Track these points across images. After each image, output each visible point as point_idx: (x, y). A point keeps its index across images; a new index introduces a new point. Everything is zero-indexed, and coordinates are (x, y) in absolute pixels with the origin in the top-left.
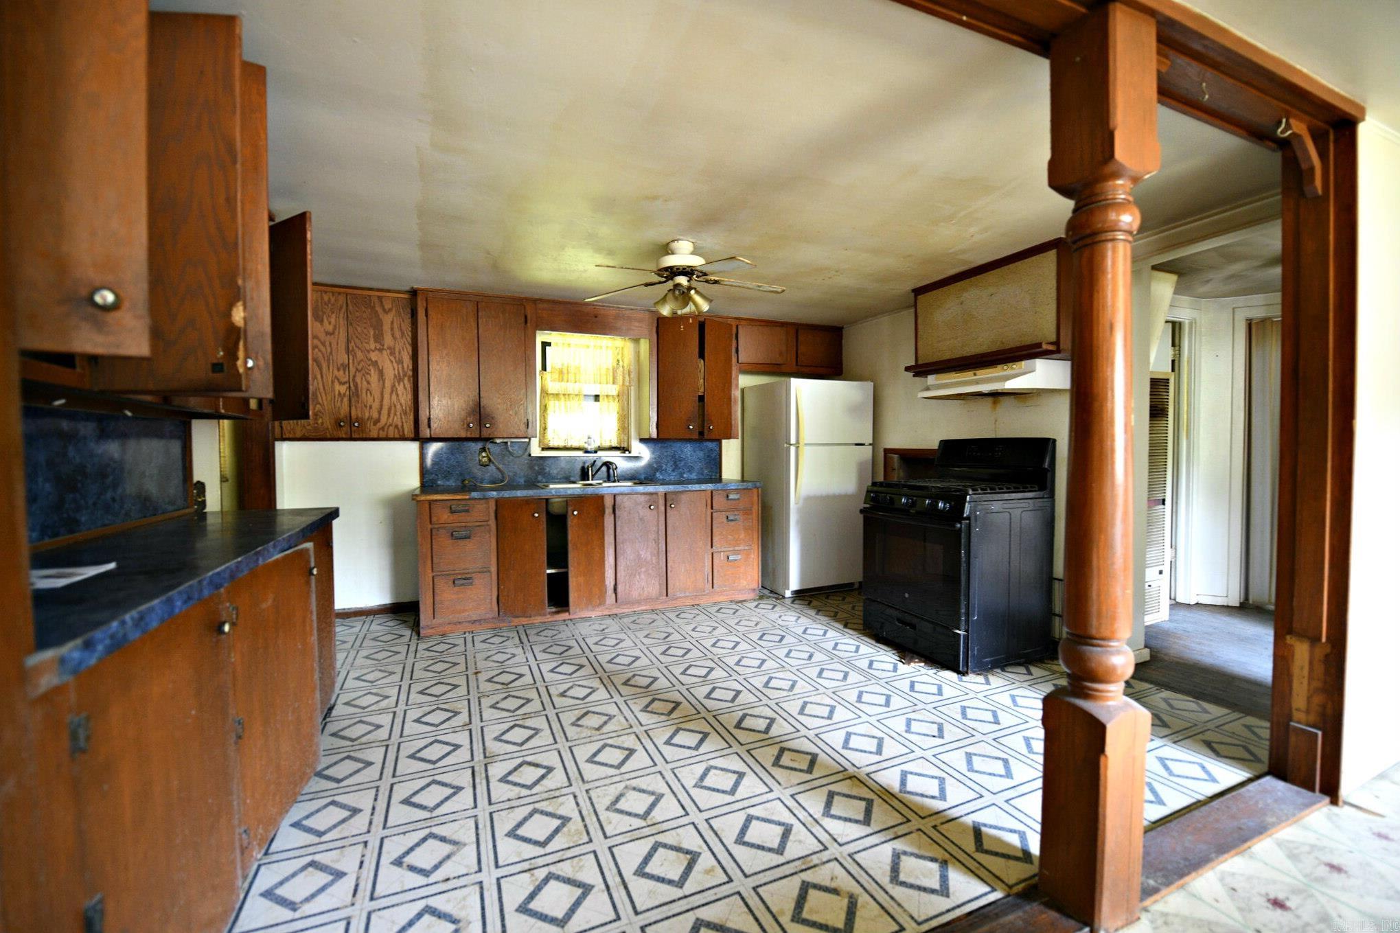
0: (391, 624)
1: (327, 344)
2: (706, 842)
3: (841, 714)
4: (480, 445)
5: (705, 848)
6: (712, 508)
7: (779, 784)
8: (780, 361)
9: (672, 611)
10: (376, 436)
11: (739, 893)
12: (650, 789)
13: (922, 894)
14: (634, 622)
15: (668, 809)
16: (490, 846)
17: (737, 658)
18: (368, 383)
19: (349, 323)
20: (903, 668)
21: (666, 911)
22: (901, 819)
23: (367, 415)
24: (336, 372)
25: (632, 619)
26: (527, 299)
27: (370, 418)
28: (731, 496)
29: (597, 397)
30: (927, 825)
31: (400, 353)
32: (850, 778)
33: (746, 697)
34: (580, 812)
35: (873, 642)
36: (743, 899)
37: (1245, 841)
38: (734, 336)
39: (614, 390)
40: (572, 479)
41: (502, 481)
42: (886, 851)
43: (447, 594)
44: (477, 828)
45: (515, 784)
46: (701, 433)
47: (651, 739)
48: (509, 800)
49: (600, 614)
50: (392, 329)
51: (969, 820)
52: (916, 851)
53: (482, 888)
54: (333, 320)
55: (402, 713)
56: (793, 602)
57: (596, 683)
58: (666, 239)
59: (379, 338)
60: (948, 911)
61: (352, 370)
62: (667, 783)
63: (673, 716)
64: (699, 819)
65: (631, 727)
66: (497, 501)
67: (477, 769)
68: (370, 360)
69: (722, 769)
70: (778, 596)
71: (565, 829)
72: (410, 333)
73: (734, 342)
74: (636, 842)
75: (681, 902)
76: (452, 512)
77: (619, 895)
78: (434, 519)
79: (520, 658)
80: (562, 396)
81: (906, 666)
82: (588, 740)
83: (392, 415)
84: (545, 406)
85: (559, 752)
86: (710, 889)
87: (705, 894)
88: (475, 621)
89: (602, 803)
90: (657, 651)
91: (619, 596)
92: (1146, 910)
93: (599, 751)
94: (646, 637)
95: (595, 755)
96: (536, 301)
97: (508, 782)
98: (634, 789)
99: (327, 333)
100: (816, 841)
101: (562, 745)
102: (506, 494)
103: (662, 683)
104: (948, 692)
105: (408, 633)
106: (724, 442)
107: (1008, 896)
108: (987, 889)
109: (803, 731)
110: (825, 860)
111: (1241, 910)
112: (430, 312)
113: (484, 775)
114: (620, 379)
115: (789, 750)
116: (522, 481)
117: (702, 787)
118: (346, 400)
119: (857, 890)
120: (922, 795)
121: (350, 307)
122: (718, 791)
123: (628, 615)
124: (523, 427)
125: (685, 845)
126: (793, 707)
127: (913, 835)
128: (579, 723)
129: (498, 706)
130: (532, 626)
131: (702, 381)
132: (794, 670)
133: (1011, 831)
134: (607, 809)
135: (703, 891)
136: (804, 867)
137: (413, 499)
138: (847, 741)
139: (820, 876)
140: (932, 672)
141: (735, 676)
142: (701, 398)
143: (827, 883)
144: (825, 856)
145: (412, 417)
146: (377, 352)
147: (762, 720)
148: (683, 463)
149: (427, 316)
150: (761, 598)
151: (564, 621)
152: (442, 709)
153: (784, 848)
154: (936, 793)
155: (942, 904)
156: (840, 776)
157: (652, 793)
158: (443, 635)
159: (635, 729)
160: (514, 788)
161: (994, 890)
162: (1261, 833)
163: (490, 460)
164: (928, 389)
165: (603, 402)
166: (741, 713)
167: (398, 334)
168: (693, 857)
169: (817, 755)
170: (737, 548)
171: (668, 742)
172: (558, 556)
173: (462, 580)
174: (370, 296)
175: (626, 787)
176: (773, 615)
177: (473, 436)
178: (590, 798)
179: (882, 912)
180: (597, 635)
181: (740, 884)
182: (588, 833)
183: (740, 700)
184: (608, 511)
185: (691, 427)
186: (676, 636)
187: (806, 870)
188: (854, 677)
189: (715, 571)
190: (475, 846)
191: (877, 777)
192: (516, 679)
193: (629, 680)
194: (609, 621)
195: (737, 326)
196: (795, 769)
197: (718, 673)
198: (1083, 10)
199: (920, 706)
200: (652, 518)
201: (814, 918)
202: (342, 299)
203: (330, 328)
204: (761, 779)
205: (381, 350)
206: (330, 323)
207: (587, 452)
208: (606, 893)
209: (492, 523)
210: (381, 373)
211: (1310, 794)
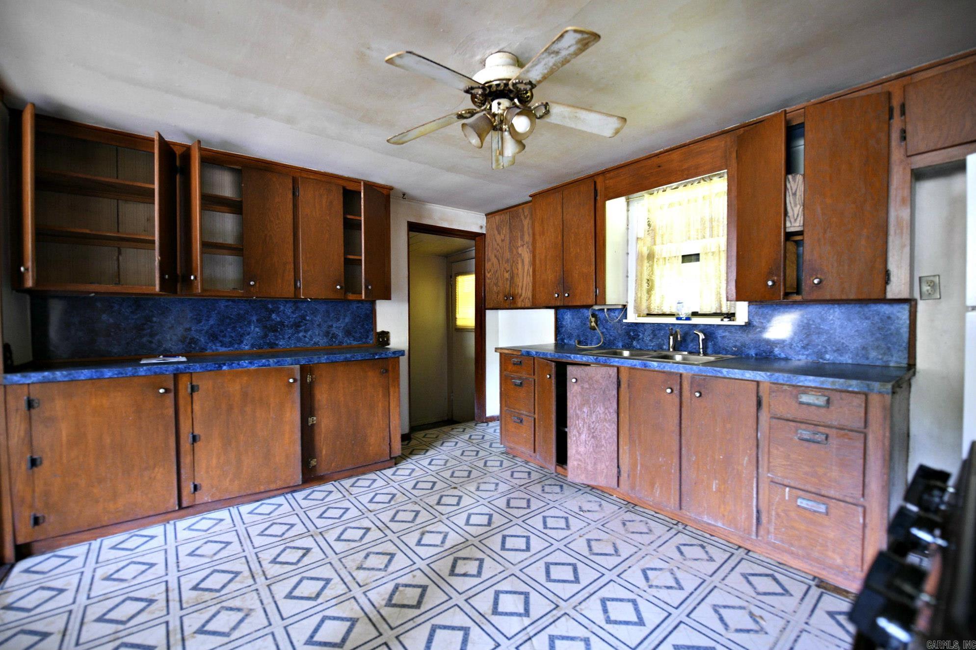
4: (590, 312)
6: (770, 411)
10: (520, 306)
18: (518, 270)
26: (597, 172)
27: (518, 293)
41: (599, 344)
43: (510, 426)
50: (528, 229)
54: (504, 232)
59: (522, 237)
61: (511, 262)
68: (519, 253)
76: (514, 364)
78: (505, 367)
83: (527, 291)
96: (604, 173)
118: (508, 282)
121: (511, 221)
137: (496, 351)
146: (521, 248)
163: (596, 325)
165: (703, 260)
167: (531, 231)
170: (823, 493)
173: (517, 419)
174: (519, 210)
185: (771, 283)
195: (904, 90)
202: (507, 216)
210: (523, 262)
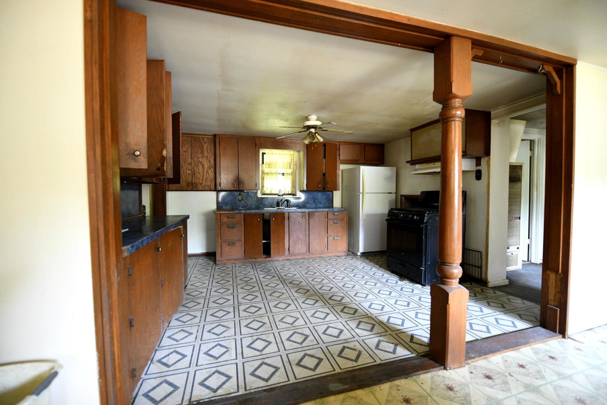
0: (206, 260)
1: (184, 155)
2: (312, 333)
3: (370, 297)
4: (238, 193)
5: (311, 334)
6: (328, 218)
7: (342, 317)
8: (357, 159)
9: (311, 259)
10: (201, 189)
11: (321, 348)
12: (294, 316)
13: (386, 353)
14: (296, 262)
15: (301, 322)
16: (239, 329)
17: (334, 276)
18: (199, 170)
19: (192, 148)
20: (400, 283)
21: (295, 350)
22: (384, 330)
23: (198, 182)
24: (187, 165)
25: (296, 261)
26: (256, 137)
27: (199, 183)
28: (335, 214)
29: (283, 174)
30: (394, 334)
31: (210, 158)
32: (368, 317)
33: (335, 290)
34: (270, 322)
35: (390, 273)
36: (322, 349)
37: (517, 346)
38: (338, 149)
39: (290, 171)
40: (273, 206)
41: (247, 207)
42: (377, 340)
43: (226, 248)
44: (235, 324)
45: (248, 312)
46: (324, 188)
47: (297, 301)
48: (246, 316)
49: (283, 259)
50: (207, 149)
51: (410, 333)
52: (387, 340)
53: (236, 340)
54: (186, 147)
55: (210, 289)
56: (360, 257)
57: (279, 282)
58: (306, 115)
59: (202, 153)
60: (393, 358)
61: (193, 165)
62: (301, 315)
63: (306, 294)
64: (311, 326)
65: (290, 297)
66: (245, 214)
67: (235, 307)
68: (199, 161)
69: (321, 312)
70: (354, 254)
71: (264, 326)
72: (213, 151)
73: (338, 151)
74: (288, 331)
75: (301, 348)
76: (228, 218)
77: (280, 345)
78: (222, 220)
79: (252, 273)
80: (270, 174)
81: (401, 282)
82: (274, 300)
83: (207, 181)
84: (263, 178)
85: (264, 303)
86: (311, 346)
87: (309, 347)
88: (236, 259)
89: (277, 319)
90: (303, 273)
91: (290, 252)
92: (468, 364)
93: (278, 304)
94: (300, 267)
95: (276, 305)
96: (260, 137)
97: (246, 311)
98: (289, 316)
99: (184, 151)
100: (351, 335)
101: (265, 301)
102: (248, 212)
103: (304, 283)
104: (416, 291)
105: (212, 263)
106: (334, 192)
107: (418, 355)
108: (410, 353)
109: (354, 301)
110: (353, 340)
111: (506, 367)
112: (220, 143)
113: (238, 309)
114: (292, 167)
115: (347, 307)
116: (254, 207)
117: (313, 317)
118: (191, 176)
119: (362, 349)
120: (395, 324)
121: (192, 142)
122: (319, 318)
123: (294, 260)
124: (254, 186)
125: (304, 333)
126: (352, 294)
127: (387, 336)
128: (272, 295)
129: (243, 288)
130: (257, 262)
131: (324, 167)
132: (355, 281)
133: (425, 337)
134: (279, 321)
135: (308, 346)
136: (345, 342)
137: (214, 213)
138: (370, 306)
139: (351, 345)
140: (411, 284)
141: (332, 282)
142: (324, 174)
143: (352, 347)
144: (353, 339)
145: (214, 182)
146: (202, 158)
147: (339, 297)
148: (317, 200)
149: (219, 144)
150: (348, 255)
151: (269, 261)
152: (224, 288)
153: (339, 336)
154: (400, 324)
155: (392, 356)
156: (365, 316)
157: (295, 318)
158: (225, 264)
159: (292, 298)
160: (248, 313)
161: (412, 353)
162: (525, 344)
163: (242, 199)
164: (416, 170)
165: (285, 176)
166: (332, 295)
167: (209, 151)
168: (307, 337)
169: (358, 309)
170: (338, 235)
171: (303, 302)
172: (267, 235)
173: (232, 244)
174: (199, 137)
175: (286, 315)
176: (351, 262)
177: (236, 189)
178: (273, 318)
179: (370, 356)
180: (281, 266)
181: (321, 344)
182: (272, 327)
183: (332, 290)
184: (286, 219)
185: (320, 186)
186: (311, 268)
187: (345, 343)
188: (379, 285)
189: (329, 243)
190: (234, 329)
191: (379, 318)
192: (250, 280)
193: (291, 282)
194: (286, 262)
195: (339, 145)
196: (349, 313)
197: (326, 281)
198: (443, 39)
199: (403, 296)
200: (303, 221)
201: (345, 356)
202: (189, 139)
203: (185, 150)
204: (335, 316)
205: (203, 157)
206: (185, 148)
207: (279, 196)
208: (276, 344)
209: (243, 222)
210: (203, 166)
211: (554, 333)
